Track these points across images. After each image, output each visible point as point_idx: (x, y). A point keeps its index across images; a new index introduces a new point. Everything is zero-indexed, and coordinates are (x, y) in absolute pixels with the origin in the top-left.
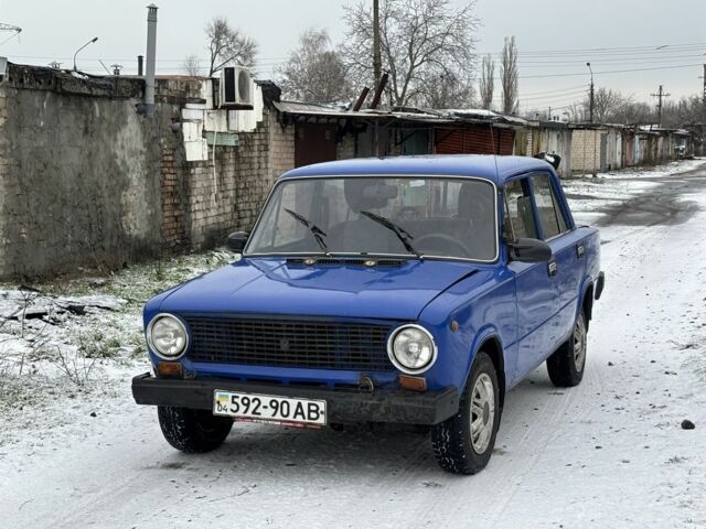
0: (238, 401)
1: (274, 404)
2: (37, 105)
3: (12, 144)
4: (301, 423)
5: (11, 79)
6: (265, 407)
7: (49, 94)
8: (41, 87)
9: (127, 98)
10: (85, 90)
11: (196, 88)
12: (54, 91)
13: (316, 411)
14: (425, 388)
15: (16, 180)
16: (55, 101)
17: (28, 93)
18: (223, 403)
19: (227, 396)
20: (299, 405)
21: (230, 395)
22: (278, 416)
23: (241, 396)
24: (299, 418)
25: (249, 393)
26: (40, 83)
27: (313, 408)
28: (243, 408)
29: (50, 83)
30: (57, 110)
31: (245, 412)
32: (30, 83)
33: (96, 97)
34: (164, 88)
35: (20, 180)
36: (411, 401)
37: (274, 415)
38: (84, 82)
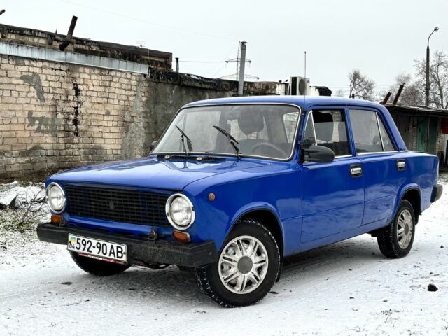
0: (80, 242)
1: (99, 246)
2: (168, 92)
3: (151, 111)
4: (114, 260)
5: (151, 77)
6: (94, 247)
7: (176, 87)
8: (171, 82)
9: (227, 91)
10: (198, 85)
11: (273, 87)
12: (179, 85)
13: (121, 252)
14: (189, 241)
15: (153, 131)
16: (181, 90)
17: (162, 85)
18: (73, 243)
19: (75, 238)
20: (112, 247)
21: (77, 237)
22: (101, 254)
23: (82, 239)
24: (112, 256)
25: (86, 237)
26: (170, 80)
27: (120, 250)
28: (82, 247)
29: (176, 80)
30: (181, 95)
31: (84, 250)
32: (164, 79)
33: (206, 89)
34: (252, 87)
35: (155, 130)
36: (177, 249)
37: (99, 253)
38: (197, 80)
